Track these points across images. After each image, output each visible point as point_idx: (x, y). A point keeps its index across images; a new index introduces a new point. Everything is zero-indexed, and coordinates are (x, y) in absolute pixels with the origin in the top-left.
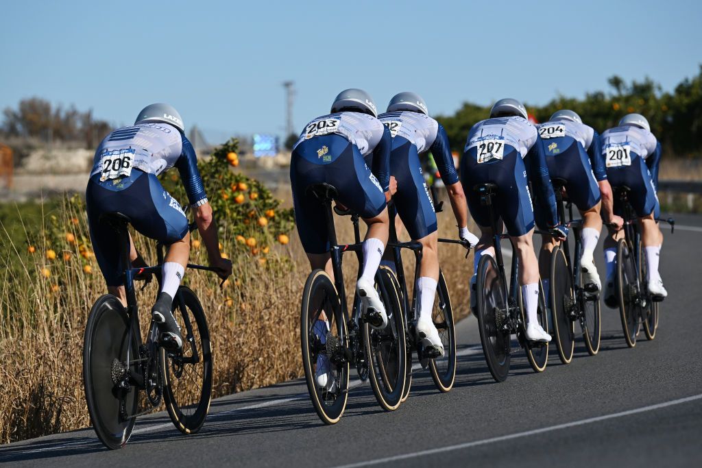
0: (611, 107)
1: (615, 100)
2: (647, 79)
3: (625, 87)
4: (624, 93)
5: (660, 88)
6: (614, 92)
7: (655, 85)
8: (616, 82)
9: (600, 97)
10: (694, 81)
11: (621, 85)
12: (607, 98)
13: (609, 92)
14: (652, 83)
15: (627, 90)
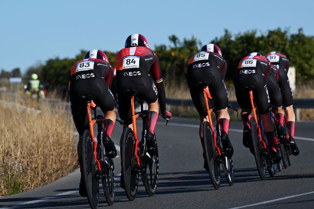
0: (170, 55)
1: (173, 50)
2: (193, 37)
3: (179, 42)
4: (178, 46)
5: (200, 44)
6: (173, 45)
7: (197, 41)
8: (174, 39)
9: (163, 48)
10: (221, 39)
11: (177, 41)
12: (168, 49)
13: (169, 45)
14: (196, 39)
15: (180, 44)
